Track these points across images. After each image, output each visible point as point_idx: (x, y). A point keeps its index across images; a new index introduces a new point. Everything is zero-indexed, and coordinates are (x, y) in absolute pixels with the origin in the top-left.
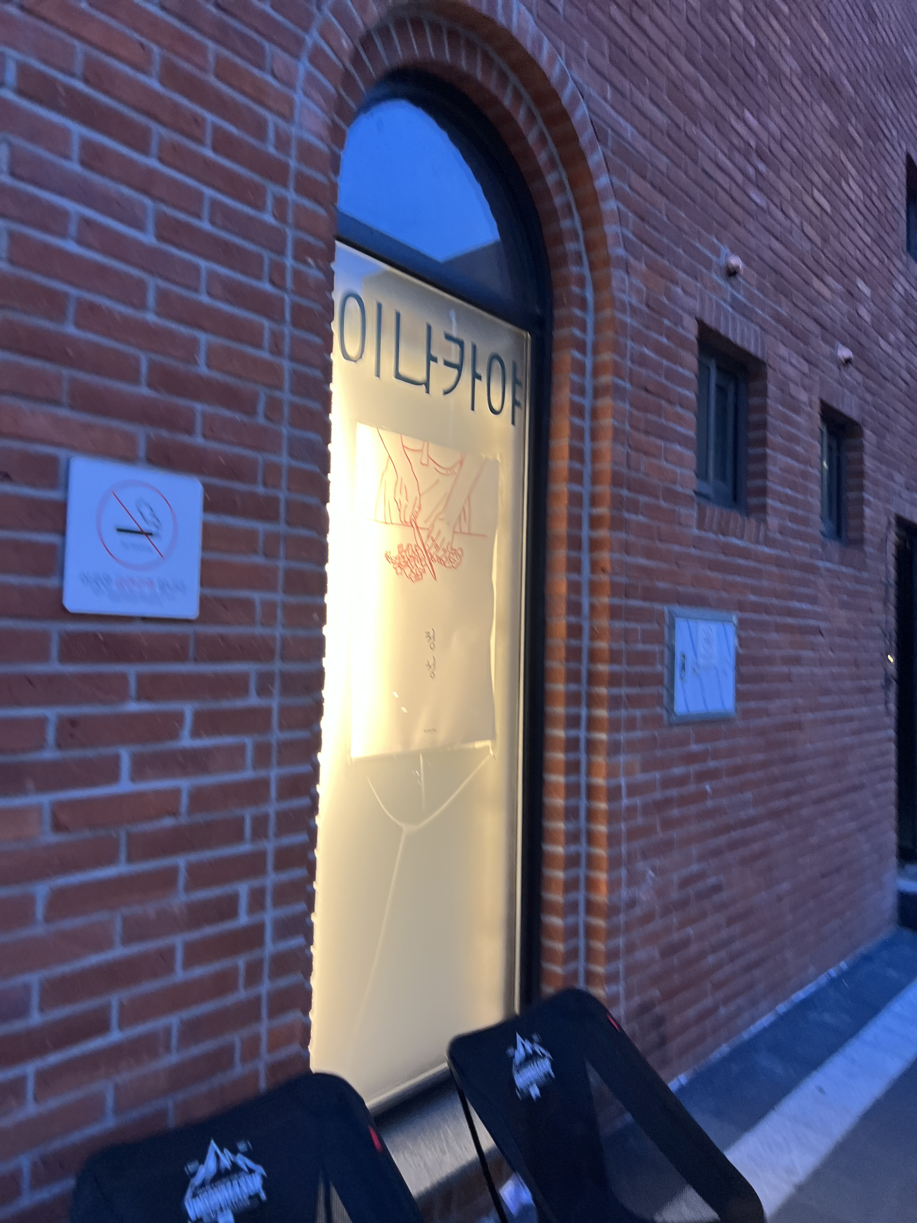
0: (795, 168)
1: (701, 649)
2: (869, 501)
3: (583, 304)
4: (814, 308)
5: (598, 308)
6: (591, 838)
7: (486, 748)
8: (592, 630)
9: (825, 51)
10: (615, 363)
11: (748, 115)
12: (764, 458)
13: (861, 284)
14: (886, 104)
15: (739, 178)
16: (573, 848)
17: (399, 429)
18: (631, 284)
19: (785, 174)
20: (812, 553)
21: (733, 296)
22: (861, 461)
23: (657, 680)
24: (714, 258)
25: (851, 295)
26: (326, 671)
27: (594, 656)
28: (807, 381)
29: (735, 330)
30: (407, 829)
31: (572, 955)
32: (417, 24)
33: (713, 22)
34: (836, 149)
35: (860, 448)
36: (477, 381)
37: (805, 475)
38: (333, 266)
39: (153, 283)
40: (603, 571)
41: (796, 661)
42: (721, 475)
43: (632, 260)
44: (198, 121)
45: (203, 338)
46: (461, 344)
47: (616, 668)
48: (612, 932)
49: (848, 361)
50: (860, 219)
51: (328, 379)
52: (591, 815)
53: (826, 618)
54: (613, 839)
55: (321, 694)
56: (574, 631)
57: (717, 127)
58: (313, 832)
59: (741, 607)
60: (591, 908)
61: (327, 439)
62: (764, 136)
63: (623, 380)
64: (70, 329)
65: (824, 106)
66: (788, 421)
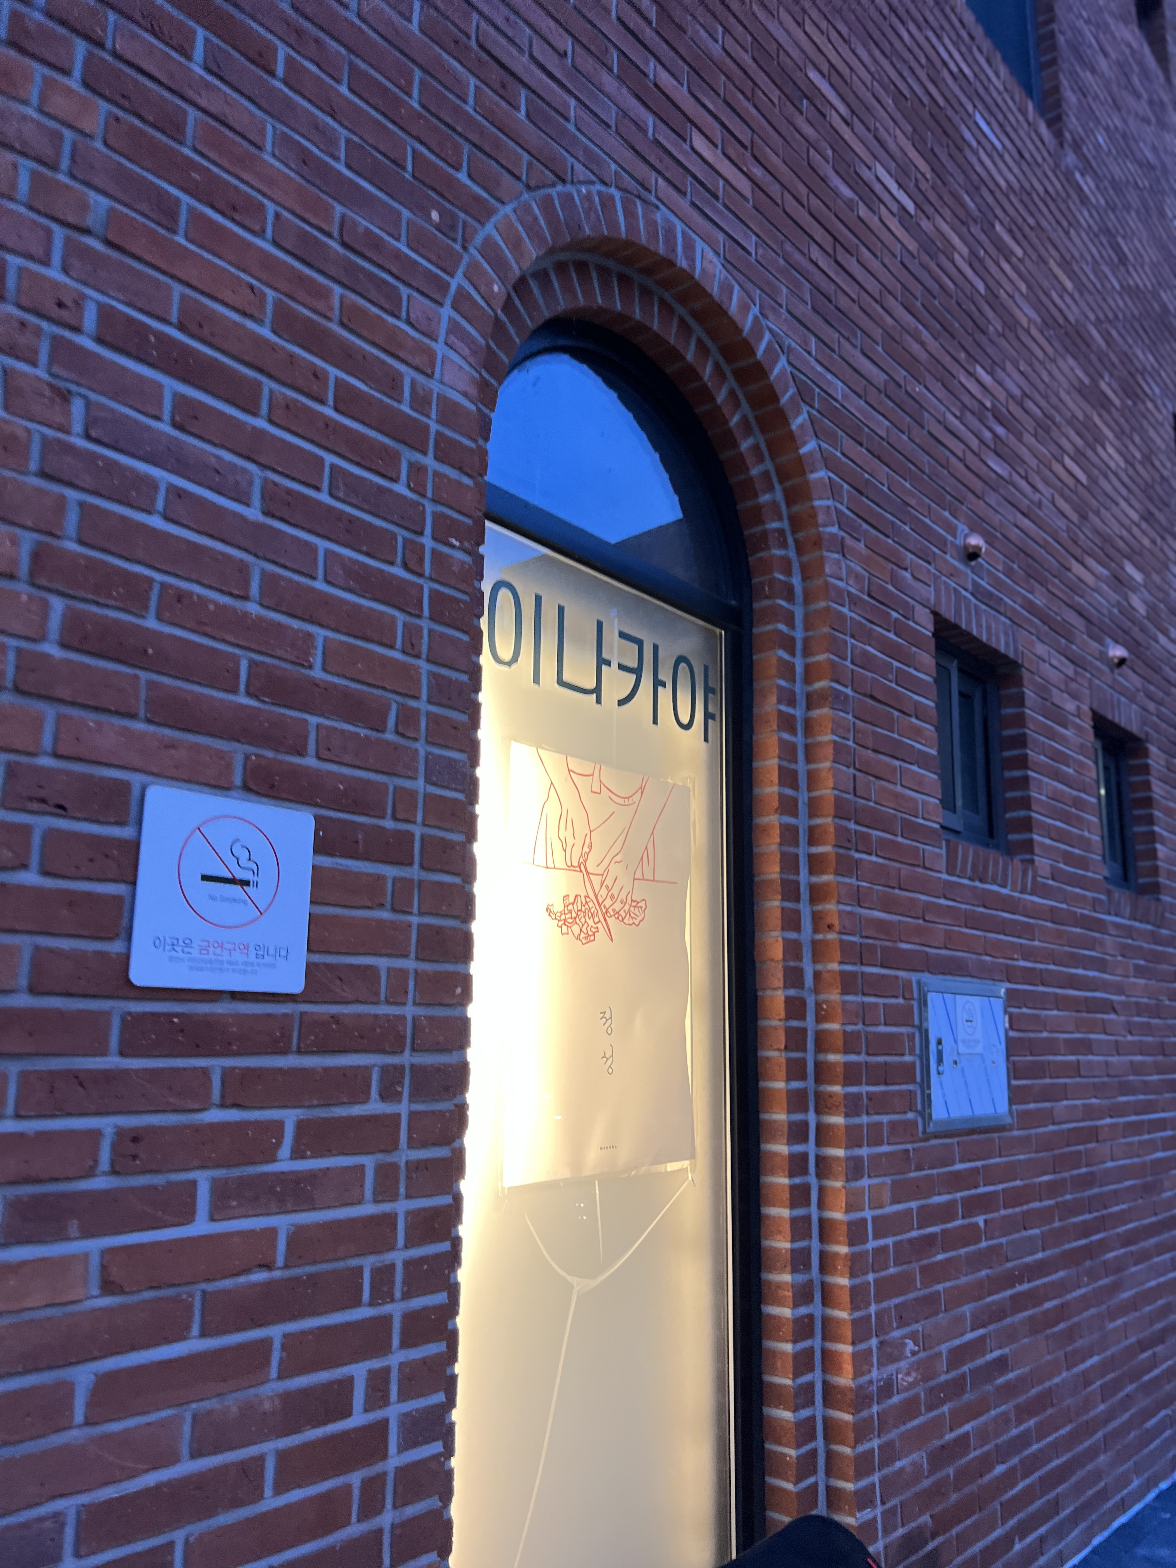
0: (1040, 430)
1: (961, 1035)
2: (1161, 835)
3: (790, 595)
4: (1077, 598)
5: (808, 599)
6: (828, 1296)
7: (683, 1170)
8: (818, 1005)
9: (1067, 298)
10: (832, 664)
11: (979, 370)
12: (1025, 782)
13: (1130, 569)
14: (1144, 357)
15: (974, 443)
16: (803, 1310)
17: (564, 748)
18: (850, 571)
19: (1029, 439)
20: (1095, 904)
21: (974, 582)
22: (1147, 786)
23: (906, 1073)
24: (950, 538)
25: (1119, 581)
26: (471, 1066)
27: (822, 1042)
28: (1074, 686)
29: (979, 626)
30: (580, 1285)
31: (807, 1465)
32: (582, 267)
33: (933, 266)
34: (1089, 410)
35: (1146, 769)
36: (660, 689)
37: (1078, 803)
38: (482, 550)
39: (258, 567)
40: (830, 927)
41: (1086, 1047)
42: (972, 804)
43: (849, 541)
44: (317, 375)
45: (320, 633)
46: (640, 643)
47: (853, 1058)
48: (862, 1432)
49: (1122, 662)
50: (1124, 492)
51: (476, 687)
52: (826, 1263)
53: (1119, 989)
54: (858, 1296)
55: (465, 1099)
56: (795, 1008)
57: (943, 385)
58: (453, 1290)
59: (1009, 975)
60: (830, 1394)
61: (474, 761)
62: (1002, 396)
63: (846, 686)
64: (151, 623)
65: (1071, 361)
66: (1052, 735)
